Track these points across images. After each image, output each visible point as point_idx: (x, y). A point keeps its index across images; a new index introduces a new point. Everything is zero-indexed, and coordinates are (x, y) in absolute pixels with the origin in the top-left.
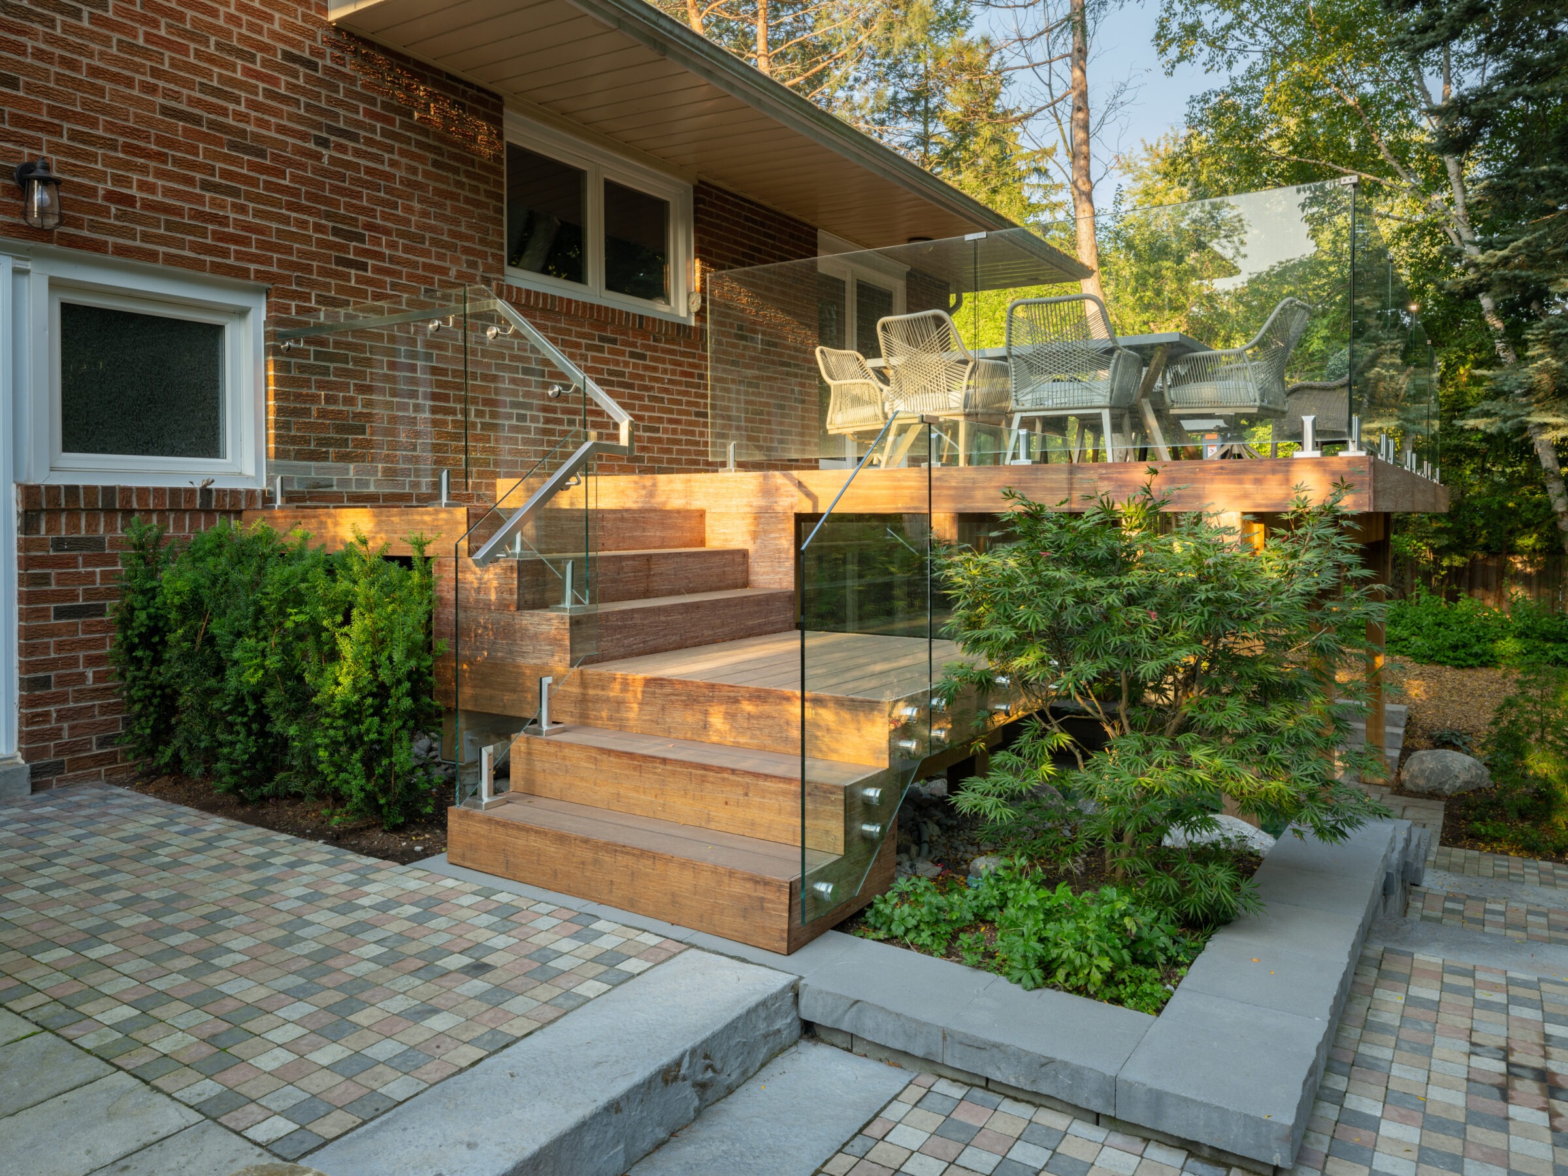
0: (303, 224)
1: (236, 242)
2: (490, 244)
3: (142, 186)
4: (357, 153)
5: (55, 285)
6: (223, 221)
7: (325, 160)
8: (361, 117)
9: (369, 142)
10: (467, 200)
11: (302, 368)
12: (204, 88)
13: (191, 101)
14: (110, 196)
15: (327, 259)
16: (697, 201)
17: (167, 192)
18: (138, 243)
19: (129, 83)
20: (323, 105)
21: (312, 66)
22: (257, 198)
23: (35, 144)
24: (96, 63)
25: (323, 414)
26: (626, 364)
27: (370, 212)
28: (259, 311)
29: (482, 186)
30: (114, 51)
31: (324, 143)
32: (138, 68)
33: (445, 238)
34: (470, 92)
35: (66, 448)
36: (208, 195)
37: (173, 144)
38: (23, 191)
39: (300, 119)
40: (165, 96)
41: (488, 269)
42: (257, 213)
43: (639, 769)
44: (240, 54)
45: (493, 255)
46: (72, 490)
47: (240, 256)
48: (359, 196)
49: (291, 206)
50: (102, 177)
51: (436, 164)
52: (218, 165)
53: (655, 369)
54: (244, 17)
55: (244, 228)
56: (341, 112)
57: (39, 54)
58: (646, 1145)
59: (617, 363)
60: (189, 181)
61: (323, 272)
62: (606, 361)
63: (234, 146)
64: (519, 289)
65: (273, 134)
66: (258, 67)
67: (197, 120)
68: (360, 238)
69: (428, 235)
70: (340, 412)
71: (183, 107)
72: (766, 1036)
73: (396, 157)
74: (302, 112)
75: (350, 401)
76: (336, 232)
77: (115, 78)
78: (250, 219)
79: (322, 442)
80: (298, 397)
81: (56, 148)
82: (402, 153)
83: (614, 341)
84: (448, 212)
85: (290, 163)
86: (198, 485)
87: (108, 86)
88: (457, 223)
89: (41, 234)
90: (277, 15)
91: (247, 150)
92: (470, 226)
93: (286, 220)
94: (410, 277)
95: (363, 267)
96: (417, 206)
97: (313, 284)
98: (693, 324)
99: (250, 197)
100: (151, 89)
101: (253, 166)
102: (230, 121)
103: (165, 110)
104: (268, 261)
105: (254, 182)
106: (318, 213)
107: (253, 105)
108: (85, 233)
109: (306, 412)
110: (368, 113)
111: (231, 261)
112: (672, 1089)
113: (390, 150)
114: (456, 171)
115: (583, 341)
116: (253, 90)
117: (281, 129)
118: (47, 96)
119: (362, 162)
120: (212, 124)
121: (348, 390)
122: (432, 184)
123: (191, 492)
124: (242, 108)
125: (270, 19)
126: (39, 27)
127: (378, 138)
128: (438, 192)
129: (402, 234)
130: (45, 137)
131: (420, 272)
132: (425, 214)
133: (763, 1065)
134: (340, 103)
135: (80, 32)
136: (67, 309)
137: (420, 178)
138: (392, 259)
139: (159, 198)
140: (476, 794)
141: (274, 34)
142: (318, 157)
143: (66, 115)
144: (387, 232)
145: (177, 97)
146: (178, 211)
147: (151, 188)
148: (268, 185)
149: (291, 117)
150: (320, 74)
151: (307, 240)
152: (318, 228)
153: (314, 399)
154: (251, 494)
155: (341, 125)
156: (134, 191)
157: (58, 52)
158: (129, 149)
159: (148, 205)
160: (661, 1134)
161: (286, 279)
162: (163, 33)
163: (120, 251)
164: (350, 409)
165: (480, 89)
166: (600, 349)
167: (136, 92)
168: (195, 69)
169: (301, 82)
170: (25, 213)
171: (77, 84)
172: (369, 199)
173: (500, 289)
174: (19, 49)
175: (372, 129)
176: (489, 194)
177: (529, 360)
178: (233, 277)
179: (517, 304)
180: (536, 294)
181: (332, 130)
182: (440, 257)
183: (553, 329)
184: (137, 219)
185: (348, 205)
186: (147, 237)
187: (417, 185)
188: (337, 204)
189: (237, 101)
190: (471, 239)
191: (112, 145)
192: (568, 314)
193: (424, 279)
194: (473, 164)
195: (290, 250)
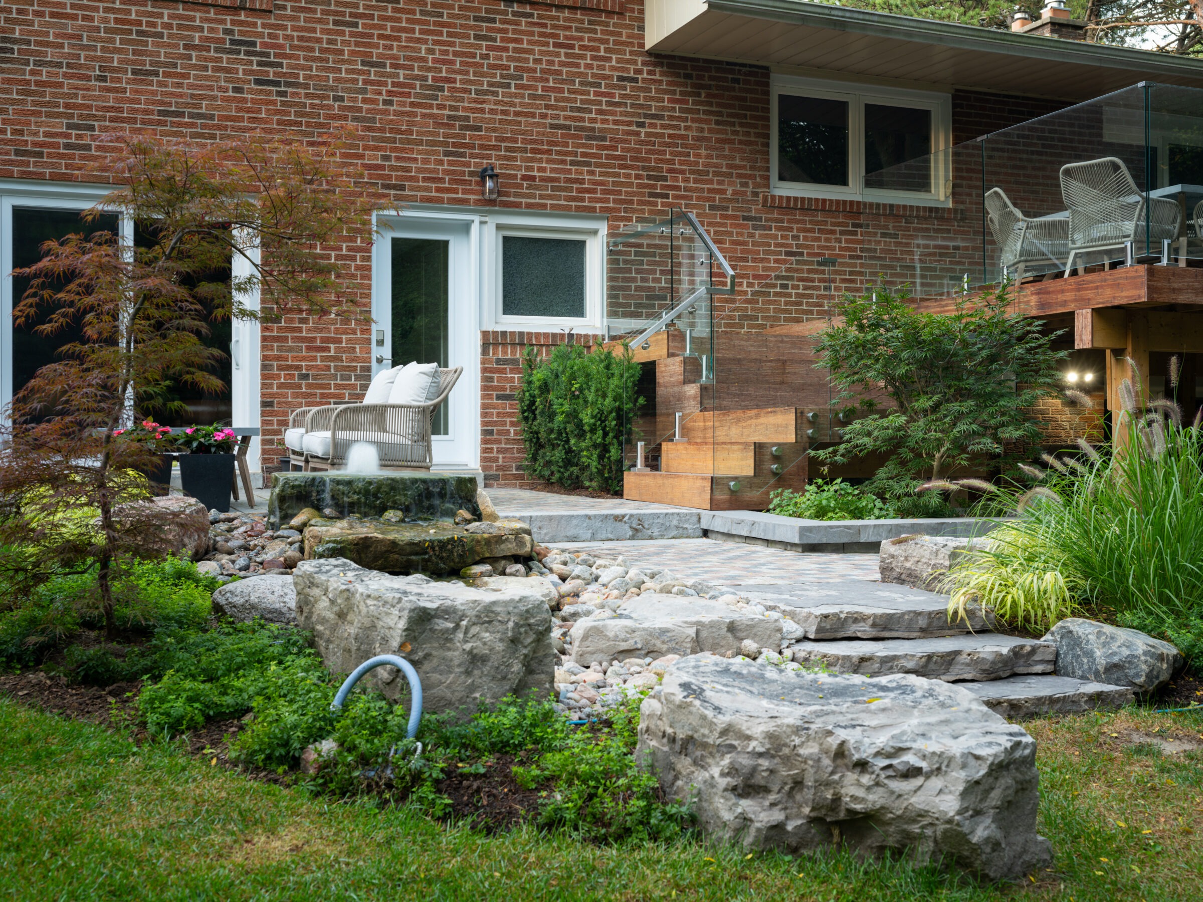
0: (628, 176)
1: (589, 192)
2: (759, 169)
3: (539, 169)
4: (663, 126)
5: (499, 227)
6: (582, 181)
7: (643, 135)
8: (666, 104)
9: (671, 118)
10: (741, 142)
11: (626, 262)
12: (573, 109)
13: (566, 118)
14: (524, 178)
15: (643, 194)
16: (954, 106)
17: (553, 170)
18: (537, 201)
19: (533, 115)
20: (642, 102)
21: (635, 80)
22: (602, 165)
23: (489, 157)
24: (518, 109)
25: (637, 289)
26: (878, 243)
27: (672, 162)
28: (603, 230)
29: (752, 131)
30: (526, 100)
31: (641, 125)
32: (538, 107)
33: (724, 170)
34: (744, 69)
35: (505, 313)
36: (573, 168)
37: (555, 144)
38: (483, 183)
39: (627, 114)
40: (552, 118)
41: (757, 185)
42: (601, 174)
43: (698, 449)
44: (592, 84)
45: (761, 176)
46: (504, 333)
47: (591, 200)
48: (664, 153)
49: (621, 167)
50: (519, 168)
51: (717, 123)
52: (579, 150)
53: (907, 245)
54: (595, 63)
55: (594, 184)
56: (653, 104)
57: (492, 111)
58: (604, 536)
59: (870, 242)
60: (564, 162)
61: (640, 203)
62: (859, 242)
63: (588, 138)
64: (781, 197)
65: (611, 126)
66: (603, 89)
67: (568, 127)
68: (665, 179)
69: (711, 170)
70: (649, 287)
71: (562, 122)
72: (677, 527)
73: (689, 124)
74: (629, 109)
75: (658, 280)
76: (649, 177)
77: (526, 115)
78: (597, 178)
79: (637, 306)
80: (624, 279)
81: (498, 158)
82: (693, 120)
83: (867, 226)
84: (727, 152)
85: (621, 141)
86: (567, 332)
87: (523, 119)
88: (734, 158)
89: (492, 202)
90: (614, 56)
91: (595, 138)
92: (742, 159)
93: (618, 175)
94: (698, 198)
95: (666, 196)
96: (703, 152)
97: (634, 211)
98: (951, 206)
99: (597, 165)
100: (543, 116)
101: (599, 147)
102: (587, 124)
103: (553, 126)
104: (608, 201)
105: (599, 156)
106: (638, 168)
107: (600, 112)
108: (512, 199)
109: (629, 289)
110: (670, 100)
111: (586, 204)
112: (618, 524)
113: (685, 120)
114: (733, 124)
115: (838, 229)
116: (600, 103)
117: (616, 122)
118: (494, 131)
119: (666, 131)
120: (577, 128)
121: (655, 273)
122: (714, 136)
123: (562, 335)
124: (593, 115)
125: (609, 59)
126: (491, 97)
127: (677, 114)
128: (718, 140)
129: (692, 172)
130: (493, 153)
131: (706, 194)
132: (709, 157)
133: (673, 538)
134: (652, 99)
135: (510, 95)
136: (506, 239)
137: (706, 134)
138: (686, 189)
139: (548, 174)
140: (635, 466)
141: (612, 68)
142: (638, 134)
143: (502, 139)
144: (682, 172)
145: (558, 117)
146: (557, 180)
147: (544, 170)
148: (608, 157)
149: (622, 114)
150: (640, 84)
151: (630, 185)
152: (638, 177)
153: (634, 280)
154: (595, 337)
155: (653, 112)
156: (535, 173)
157: (500, 108)
158: (534, 151)
159: (543, 179)
160: (611, 536)
161: (619, 210)
162: (551, 84)
163: (529, 206)
164: (657, 285)
165: (751, 66)
166: (855, 233)
167: (537, 120)
168: (567, 100)
169: (628, 92)
170: (483, 193)
171: (509, 122)
172: (671, 153)
173: (765, 199)
174: (482, 111)
175: (674, 110)
176: (758, 135)
177: (791, 245)
178: (587, 213)
179: (780, 207)
180: (796, 199)
181: (647, 116)
182: (720, 183)
183: (811, 222)
184: (537, 188)
185: (656, 160)
186: (541, 197)
187: (704, 139)
188: (649, 160)
189: (590, 112)
190: (744, 167)
191: (524, 150)
192: (823, 210)
193: (708, 199)
194: (745, 116)
195: (620, 193)
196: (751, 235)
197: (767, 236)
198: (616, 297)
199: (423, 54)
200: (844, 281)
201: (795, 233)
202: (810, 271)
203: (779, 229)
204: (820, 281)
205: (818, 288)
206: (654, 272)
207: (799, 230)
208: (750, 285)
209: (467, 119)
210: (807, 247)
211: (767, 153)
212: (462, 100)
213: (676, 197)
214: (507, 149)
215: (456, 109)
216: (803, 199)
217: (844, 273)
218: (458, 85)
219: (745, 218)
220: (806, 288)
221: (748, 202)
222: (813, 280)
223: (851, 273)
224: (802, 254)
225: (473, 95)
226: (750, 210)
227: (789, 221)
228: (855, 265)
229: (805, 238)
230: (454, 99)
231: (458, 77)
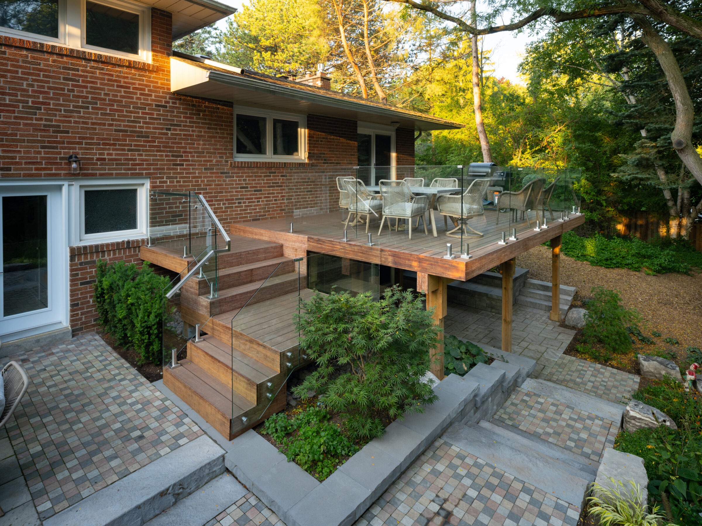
0: (162, 156)
1: (139, 165)
2: (228, 150)
3: (108, 154)
4: (180, 130)
5: (81, 187)
6: (135, 160)
7: (170, 134)
8: (182, 119)
9: (185, 126)
10: (220, 137)
13: (124, 126)
14: (98, 159)
15: (170, 165)
16: (308, 120)
17: (117, 155)
18: (107, 171)
19: (104, 125)
20: (169, 118)
21: (165, 107)
22: (146, 151)
23: (75, 148)
24: (94, 121)
25: (167, 213)
26: (279, 179)
27: (185, 148)
28: (148, 184)
29: (225, 132)
30: (100, 116)
31: (169, 129)
32: (107, 120)
33: (212, 151)
35: (86, 232)
36: (130, 153)
37: (118, 140)
39: (161, 124)
40: (116, 126)
41: (227, 157)
42: (146, 155)
44: (141, 108)
45: (230, 153)
46: (85, 247)
47: (140, 169)
48: (181, 143)
49: (157, 151)
50: (95, 154)
51: (208, 128)
52: (133, 143)
53: (291, 179)
54: (142, 97)
55: (142, 161)
56: (175, 119)
57: (75, 122)
59: (276, 180)
60: (124, 150)
61: (168, 169)
62: (272, 180)
63: (138, 136)
64: (238, 162)
65: (152, 130)
66: (147, 111)
67: (126, 131)
68: (182, 156)
69: (205, 151)
70: (174, 211)
71: (122, 128)
73: (194, 129)
74: (161, 121)
75: (178, 207)
76: (173, 156)
77: (99, 124)
78: (144, 157)
79: (167, 221)
80: (159, 209)
81: (80, 149)
82: (196, 127)
83: (275, 173)
84: (213, 142)
85: (157, 138)
86: (126, 241)
87: (97, 127)
88: (216, 145)
90: (153, 94)
91: (143, 137)
92: (220, 145)
93: (156, 155)
94: (199, 165)
95: (182, 165)
96: (201, 142)
97: (164, 173)
98: (307, 162)
99: (143, 151)
100: (110, 125)
101: (144, 141)
102: (138, 129)
103: (116, 130)
104: (150, 169)
105: (145, 146)
106: (167, 151)
107: (145, 123)
108: (90, 172)
109: (162, 213)
110: (184, 117)
111: (137, 171)
113: (192, 127)
114: (216, 129)
115: (263, 175)
116: (145, 118)
117: (154, 128)
118: (78, 134)
119: (182, 133)
120: (131, 131)
122: (207, 135)
123: (123, 243)
124: (142, 125)
125: (151, 95)
126: (75, 114)
127: (188, 124)
128: (209, 137)
129: (195, 152)
130: (77, 146)
131: (203, 163)
132: (204, 144)
134: (175, 116)
135: (89, 113)
136: (87, 192)
137: (203, 134)
138: (192, 161)
139: (114, 157)
141: (152, 100)
142: (167, 134)
143: (83, 138)
144: (191, 153)
145: (120, 125)
146: (120, 160)
147: (111, 154)
148: (150, 146)
149: (158, 124)
150: (168, 109)
151: (163, 160)
152: (166, 156)
153: (165, 208)
154: (143, 241)
155: (175, 123)
156: (106, 157)
157: (81, 120)
158: (104, 144)
159: (110, 160)
161: (156, 174)
162: (115, 108)
163: (101, 174)
164: (177, 210)
165: (225, 101)
166: (270, 176)
167: (107, 127)
168: (125, 116)
169: (162, 112)
170: (71, 170)
171: (88, 128)
172: (185, 144)
173: (231, 163)
174: (70, 122)
175: (186, 122)
176: (228, 134)
177: (242, 184)
178: (139, 176)
179: (238, 167)
180: (245, 162)
181: (171, 125)
182: (209, 157)
183: (252, 173)
184: (106, 164)
185: (177, 147)
186: (109, 169)
187: (202, 136)
188: (173, 147)
189: (140, 123)
190: (221, 149)
191: (99, 144)
192: (257, 167)
193: (204, 165)
194: (222, 125)
195: (157, 165)
196: (224, 181)
197: (232, 181)
198: (155, 218)
199: (25, 87)
200: (265, 197)
201: (244, 178)
202: (251, 195)
203: (237, 177)
204: (255, 198)
205: (254, 202)
206: (176, 203)
207: (246, 177)
208: (224, 204)
209: (59, 126)
210: (250, 184)
211: (232, 142)
212: (55, 115)
213: (187, 165)
214: (86, 144)
215: (51, 120)
216: (248, 162)
217: (265, 194)
218: (52, 107)
219: (222, 173)
220: (249, 203)
221: (223, 165)
222: (252, 199)
223: (268, 194)
224: (247, 188)
225: (63, 113)
226: (224, 169)
227: (242, 173)
228: (270, 190)
229: (249, 180)
230: (49, 115)
231: (52, 102)
